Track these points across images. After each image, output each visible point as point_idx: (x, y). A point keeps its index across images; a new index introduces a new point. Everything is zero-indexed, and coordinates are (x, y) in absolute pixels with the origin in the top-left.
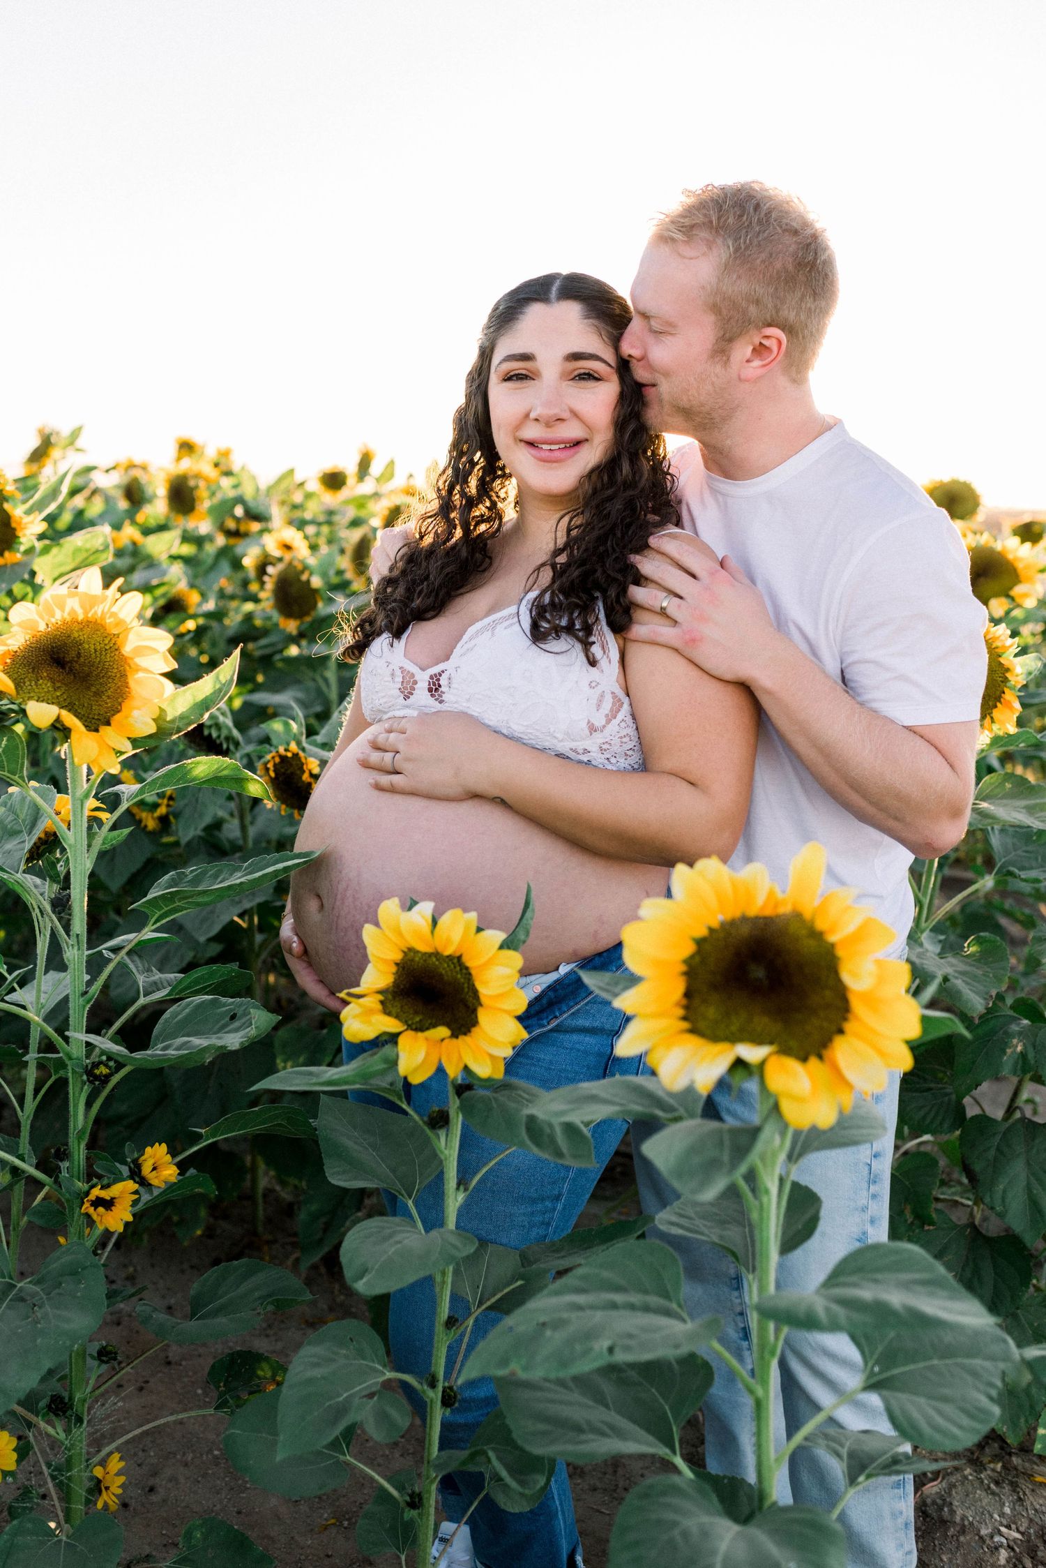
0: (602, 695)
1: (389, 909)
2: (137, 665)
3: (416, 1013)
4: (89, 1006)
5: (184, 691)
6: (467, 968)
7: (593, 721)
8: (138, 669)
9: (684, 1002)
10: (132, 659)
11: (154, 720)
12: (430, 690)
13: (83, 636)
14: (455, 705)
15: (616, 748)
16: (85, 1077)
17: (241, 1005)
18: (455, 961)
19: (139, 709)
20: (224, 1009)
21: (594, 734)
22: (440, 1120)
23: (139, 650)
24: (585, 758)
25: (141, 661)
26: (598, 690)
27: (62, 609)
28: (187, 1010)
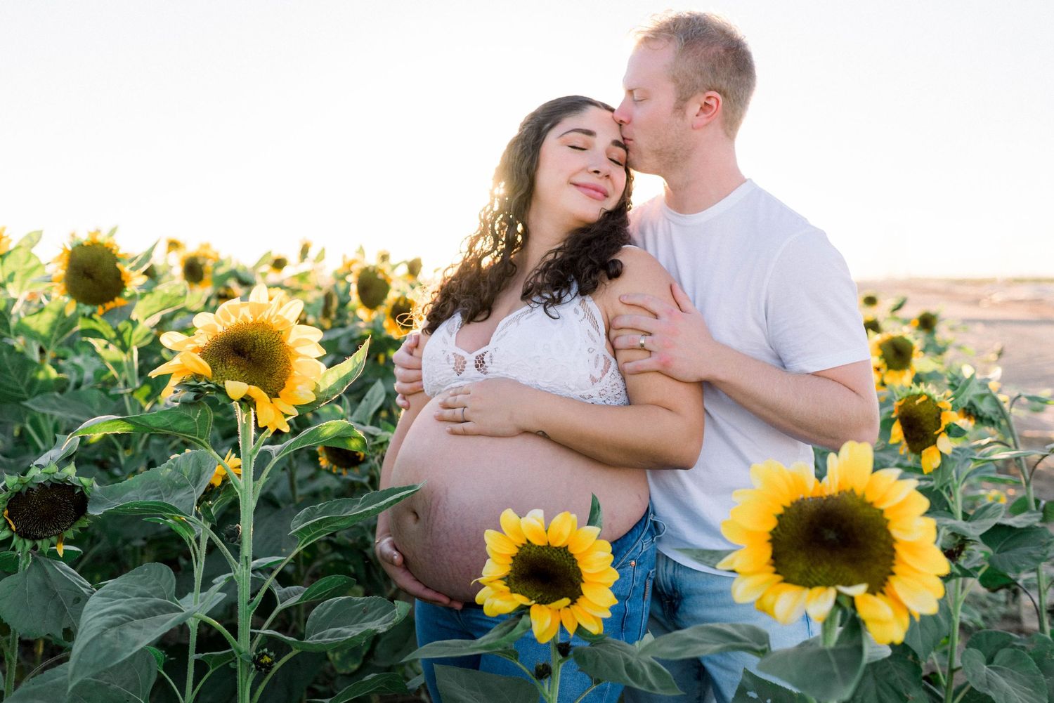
0: (597, 357)
1: (508, 517)
2: (297, 353)
3: (537, 591)
4: (253, 611)
5: (332, 371)
6: (572, 555)
7: (594, 375)
8: (298, 356)
9: (772, 561)
10: (293, 348)
11: (313, 391)
12: (477, 366)
13: (257, 332)
14: (497, 374)
15: (609, 394)
16: (254, 666)
17: (370, 601)
18: (562, 550)
19: (300, 384)
20: (357, 605)
21: (595, 384)
22: (544, 672)
23: (298, 342)
24: (589, 401)
25: (300, 350)
26: (595, 354)
27: (236, 315)
28: (330, 609)
